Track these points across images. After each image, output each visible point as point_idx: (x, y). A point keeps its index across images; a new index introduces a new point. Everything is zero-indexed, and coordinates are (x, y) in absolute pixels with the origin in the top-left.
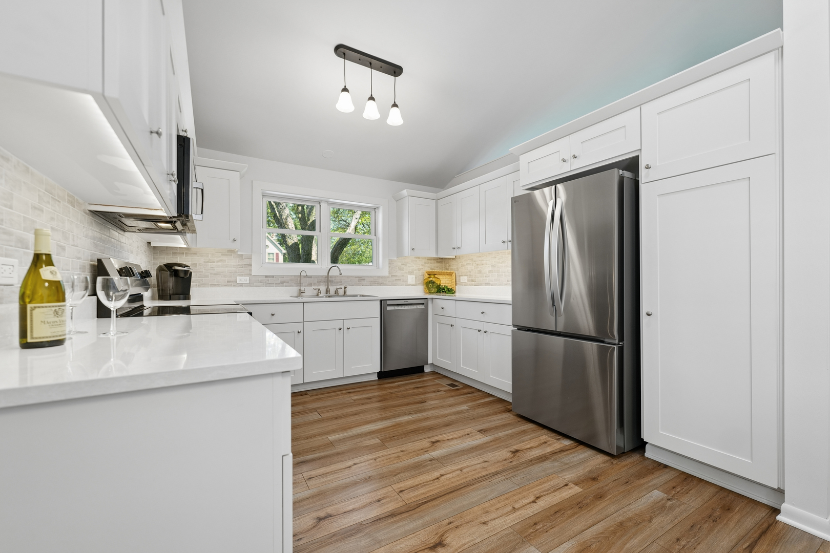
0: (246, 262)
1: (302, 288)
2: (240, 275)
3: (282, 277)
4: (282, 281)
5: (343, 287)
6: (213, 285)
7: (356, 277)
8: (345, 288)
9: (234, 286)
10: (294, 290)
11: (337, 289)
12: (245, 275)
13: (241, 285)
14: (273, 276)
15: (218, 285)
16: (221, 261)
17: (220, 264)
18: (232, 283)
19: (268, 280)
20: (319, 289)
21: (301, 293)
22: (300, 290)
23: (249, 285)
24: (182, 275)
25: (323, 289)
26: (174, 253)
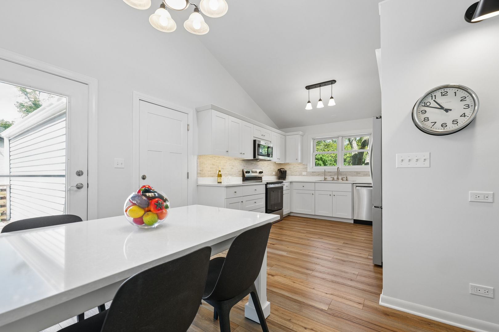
0: (305, 166)
1: (326, 177)
2: (303, 172)
3: (319, 172)
4: (319, 174)
5: (345, 177)
6: (295, 175)
7: (355, 172)
8: (346, 177)
9: (302, 176)
10: (322, 178)
11: (342, 178)
12: (305, 172)
13: (304, 175)
14: (315, 172)
15: (296, 175)
16: (298, 166)
17: (297, 168)
18: (301, 175)
19: (313, 174)
20: (333, 178)
21: (325, 179)
22: (325, 178)
23: (307, 175)
24: (282, 172)
25: (336, 177)
26: (285, 165)
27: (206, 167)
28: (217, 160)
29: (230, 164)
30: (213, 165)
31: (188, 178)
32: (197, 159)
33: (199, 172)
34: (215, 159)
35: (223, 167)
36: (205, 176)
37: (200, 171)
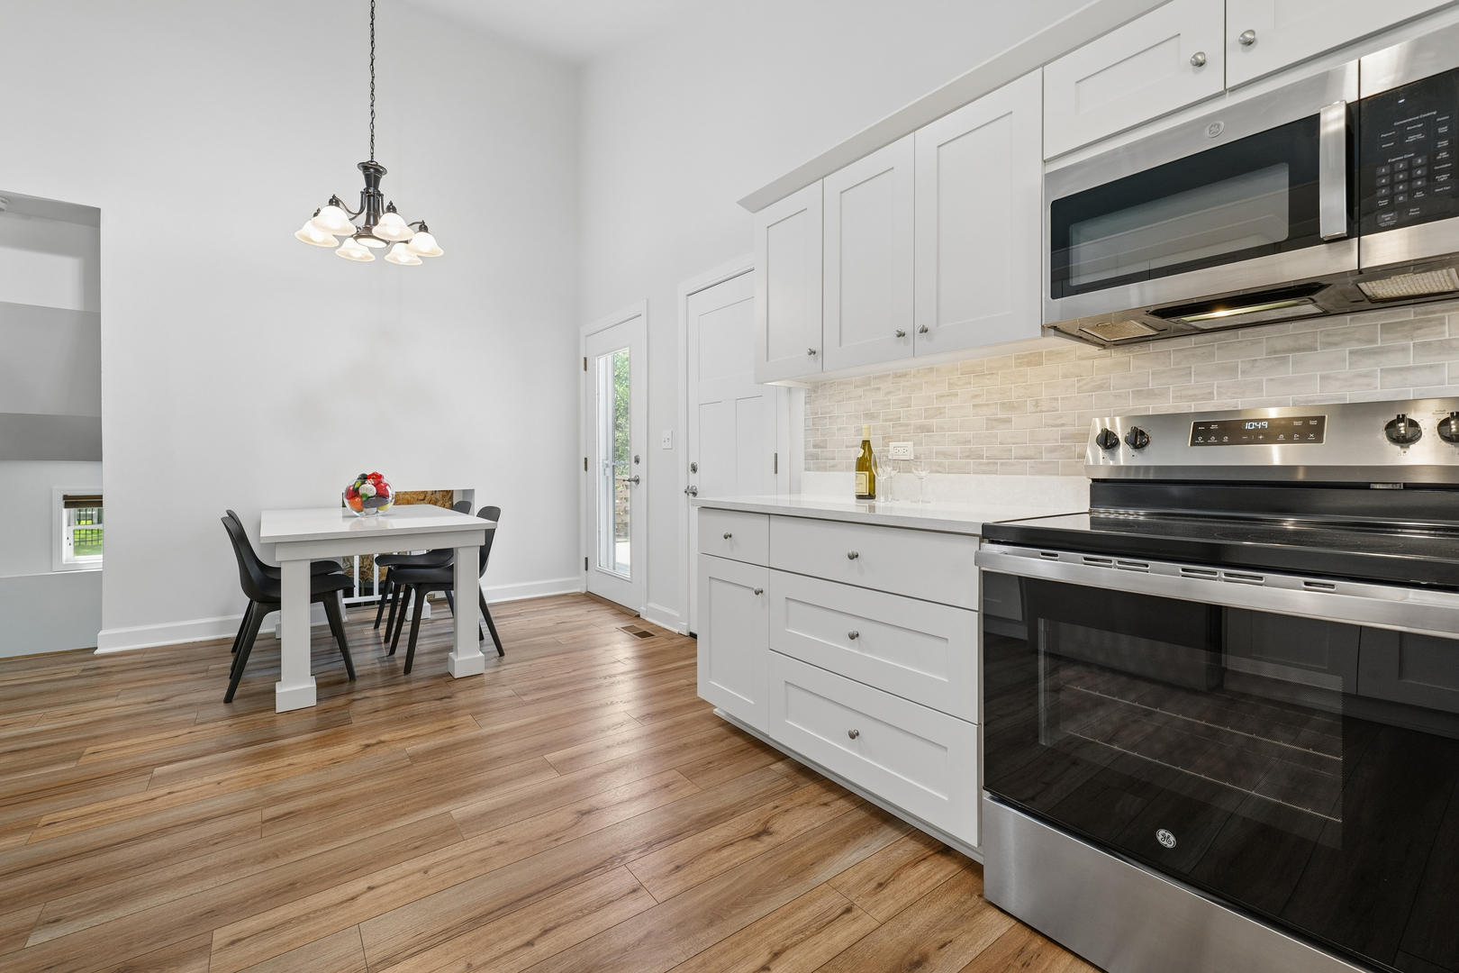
27: (839, 429)
28: (889, 393)
29: (978, 401)
30: (870, 416)
31: (776, 472)
32: (806, 403)
33: (812, 450)
34: (879, 389)
35: (923, 421)
36: (833, 468)
37: (815, 446)
